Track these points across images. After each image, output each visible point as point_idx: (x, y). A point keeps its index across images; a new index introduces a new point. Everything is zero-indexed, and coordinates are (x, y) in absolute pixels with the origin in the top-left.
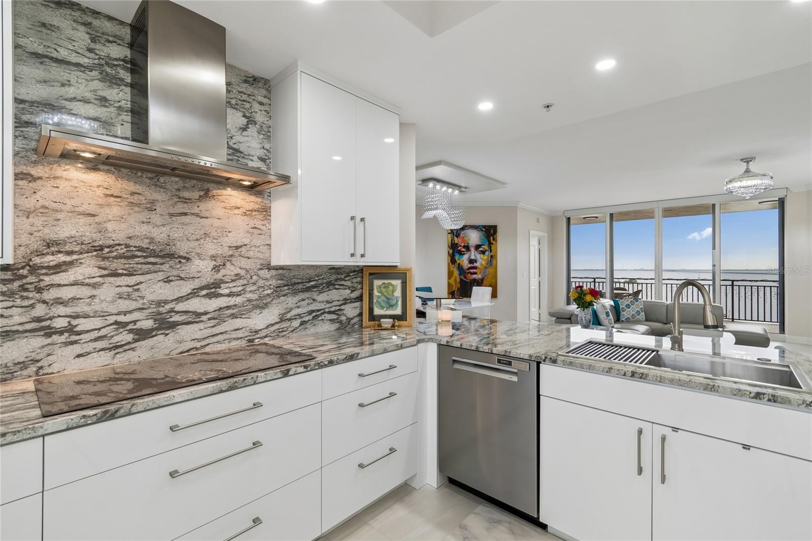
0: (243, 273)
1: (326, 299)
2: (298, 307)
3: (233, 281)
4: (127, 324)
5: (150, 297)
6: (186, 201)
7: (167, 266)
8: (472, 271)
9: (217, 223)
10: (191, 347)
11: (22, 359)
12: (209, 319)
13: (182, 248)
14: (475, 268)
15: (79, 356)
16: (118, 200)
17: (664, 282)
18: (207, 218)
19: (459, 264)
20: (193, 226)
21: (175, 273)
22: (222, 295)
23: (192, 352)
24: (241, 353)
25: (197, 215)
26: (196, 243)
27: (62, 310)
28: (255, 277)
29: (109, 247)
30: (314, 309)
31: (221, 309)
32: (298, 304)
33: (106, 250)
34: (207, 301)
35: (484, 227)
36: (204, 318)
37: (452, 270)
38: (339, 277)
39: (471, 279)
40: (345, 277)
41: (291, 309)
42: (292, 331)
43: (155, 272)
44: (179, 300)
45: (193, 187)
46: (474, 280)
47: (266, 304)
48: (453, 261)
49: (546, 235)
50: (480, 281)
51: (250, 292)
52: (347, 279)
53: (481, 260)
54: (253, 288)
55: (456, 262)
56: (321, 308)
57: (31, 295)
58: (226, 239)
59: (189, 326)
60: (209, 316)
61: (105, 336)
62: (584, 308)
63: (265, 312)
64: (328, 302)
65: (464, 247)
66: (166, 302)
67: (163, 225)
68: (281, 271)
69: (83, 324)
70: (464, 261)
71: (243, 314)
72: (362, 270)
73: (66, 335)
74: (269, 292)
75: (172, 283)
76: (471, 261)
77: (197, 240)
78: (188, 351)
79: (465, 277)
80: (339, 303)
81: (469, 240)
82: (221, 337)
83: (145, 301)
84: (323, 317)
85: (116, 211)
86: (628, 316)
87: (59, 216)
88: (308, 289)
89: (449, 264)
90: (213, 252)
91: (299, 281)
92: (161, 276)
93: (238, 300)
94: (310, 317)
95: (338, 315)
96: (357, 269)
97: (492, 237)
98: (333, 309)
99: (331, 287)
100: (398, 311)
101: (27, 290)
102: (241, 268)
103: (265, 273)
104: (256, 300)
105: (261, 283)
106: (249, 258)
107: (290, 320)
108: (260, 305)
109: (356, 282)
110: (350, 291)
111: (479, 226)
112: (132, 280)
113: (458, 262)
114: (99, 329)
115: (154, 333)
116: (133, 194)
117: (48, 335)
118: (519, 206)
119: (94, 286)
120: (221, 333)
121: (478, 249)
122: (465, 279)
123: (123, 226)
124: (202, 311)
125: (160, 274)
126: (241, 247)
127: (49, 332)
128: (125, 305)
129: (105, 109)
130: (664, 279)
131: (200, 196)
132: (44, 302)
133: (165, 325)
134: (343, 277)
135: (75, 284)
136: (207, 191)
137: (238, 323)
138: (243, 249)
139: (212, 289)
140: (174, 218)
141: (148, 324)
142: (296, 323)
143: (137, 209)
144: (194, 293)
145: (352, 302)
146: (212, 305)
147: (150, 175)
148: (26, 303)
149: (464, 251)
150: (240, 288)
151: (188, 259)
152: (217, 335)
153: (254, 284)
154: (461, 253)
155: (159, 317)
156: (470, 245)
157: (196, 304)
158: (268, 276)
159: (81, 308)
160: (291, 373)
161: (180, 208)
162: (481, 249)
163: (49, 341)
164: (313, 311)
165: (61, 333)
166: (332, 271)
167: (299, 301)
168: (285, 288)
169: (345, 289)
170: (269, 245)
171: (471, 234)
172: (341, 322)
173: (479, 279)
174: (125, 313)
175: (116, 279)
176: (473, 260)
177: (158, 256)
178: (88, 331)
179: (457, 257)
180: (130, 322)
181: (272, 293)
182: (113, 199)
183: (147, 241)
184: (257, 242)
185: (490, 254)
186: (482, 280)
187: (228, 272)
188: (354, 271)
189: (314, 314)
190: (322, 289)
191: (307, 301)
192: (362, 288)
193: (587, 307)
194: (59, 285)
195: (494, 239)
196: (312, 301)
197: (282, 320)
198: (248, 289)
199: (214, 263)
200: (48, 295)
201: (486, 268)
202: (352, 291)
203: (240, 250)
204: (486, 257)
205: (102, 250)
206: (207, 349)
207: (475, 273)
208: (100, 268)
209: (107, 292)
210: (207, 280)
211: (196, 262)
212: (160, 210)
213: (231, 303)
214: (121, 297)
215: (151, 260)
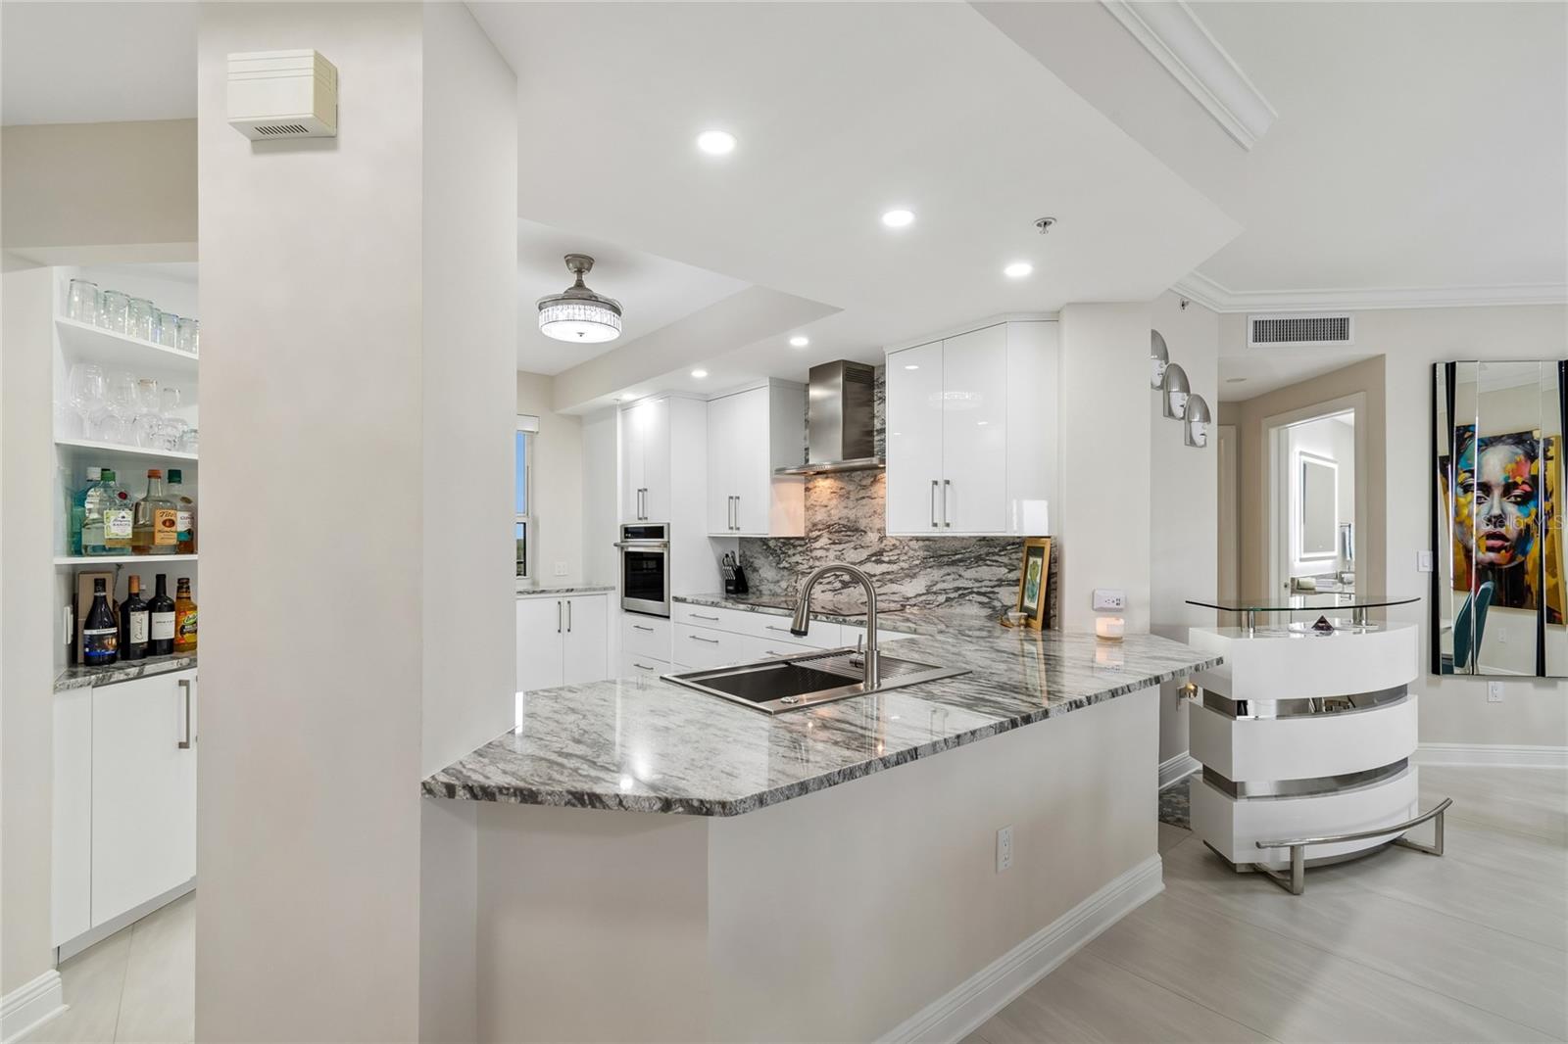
0: (898, 543)
2: (944, 581)
3: (891, 550)
5: (848, 559)
6: (864, 487)
7: (856, 537)
13: (862, 524)
15: (823, 592)
20: (867, 507)
21: (859, 542)
22: (884, 562)
28: (906, 548)
29: (833, 525)
30: (960, 586)
31: (884, 573)
32: (944, 578)
33: (832, 527)
38: (991, 550)
40: (1000, 551)
41: (937, 582)
42: (938, 606)
43: (851, 542)
44: (861, 563)
47: (915, 574)
51: (903, 561)
52: (1003, 553)
54: (906, 558)
56: (968, 586)
60: (877, 578)
61: (830, 582)
63: (915, 580)
64: (977, 581)
66: (855, 564)
67: (854, 508)
68: (927, 542)
71: (897, 581)
74: (918, 562)
75: (858, 550)
77: (870, 517)
80: (992, 584)
84: (970, 597)
85: (834, 502)
87: (817, 509)
88: (954, 563)
90: (879, 526)
91: (945, 553)
92: (852, 545)
93: (894, 567)
94: (956, 595)
95: (990, 598)
96: (1018, 540)
98: (983, 590)
99: (980, 563)
101: (808, 551)
102: (896, 539)
103: (913, 544)
104: (907, 569)
105: (911, 553)
107: (935, 593)
108: (910, 574)
109: (1017, 559)
110: (1007, 571)
112: (840, 547)
115: (849, 585)
116: (841, 488)
119: (827, 550)
123: (837, 511)
125: (853, 543)
131: (872, 482)
134: (996, 550)
135: (822, 548)
136: (876, 476)
137: (895, 587)
139: (877, 557)
140: (859, 502)
142: (942, 598)
143: (843, 498)
144: (868, 559)
145: (1009, 585)
148: (808, 558)
150: (896, 557)
151: (865, 532)
157: (871, 568)
158: (917, 547)
161: (862, 494)
164: (959, 589)
166: (983, 542)
167: (944, 576)
168: (932, 560)
169: (1001, 567)
172: (994, 608)
175: (835, 546)
177: (850, 531)
181: (920, 564)
183: (847, 520)
187: (888, 543)
188: (1013, 544)
189: (960, 592)
190: (970, 564)
191: (952, 576)
194: (817, 549)
196: (958, 577)
197: (928, 592)
202: (1010, 571)
205: (830, 527)
208: (829, 538)
209: (832, 554)
210: (875, 549)
211: (870, 534)
212: (852, 497)
213: (890, 570)
214: (838, 558)
215: (849, 533)
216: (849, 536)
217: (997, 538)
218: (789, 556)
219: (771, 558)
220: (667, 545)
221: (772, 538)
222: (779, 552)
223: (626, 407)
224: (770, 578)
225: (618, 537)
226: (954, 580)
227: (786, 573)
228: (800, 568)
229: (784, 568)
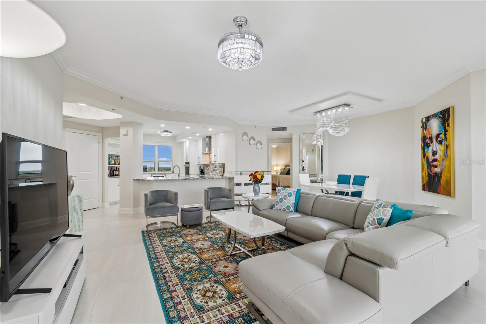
8: (434, 163)
37: (423, 162)
39: (434, 172)
50: (440, 175)
53: (439, 152)
55: (426, 155)
81: (432, 130)
122: (430, 172)
154: (428, 146)
156: (432, 136)
162: (439, 139)
171: (433, 124)
179: (426, 150)
185: (446, 143)
195: (448, 125)
201: (443, 160)
220: (189, 165)
223: (185, 141)
225: (184, 164)
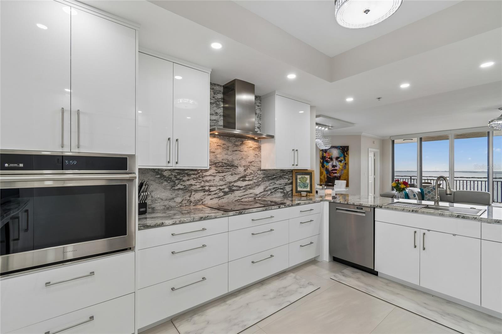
0: (252, 172)
1: (279, 183)
2: (270, 186)
3: (250, 175)
4: (222, 189)
5: (228, 180)
6: (237, 146)
7: (232, 169)
8: (334, 171)
9: (245, 153)
10: (238, 199)
11: (199, 199)
12: (243, 189)
13: (236, 163)
14: (336, 170)
15: (211, 199)
16: (220, 147)
17: (455, 179)
18: (242, 151)
19: (326, 168)
20: (239, 155)
21: (234, 172)
22: (247, 180)
23: (238, 201)
24: (252, 203)
25: (240, 151)
26: (239, 161)
27: (207, 184)
28: (256, 174)
29: (217, 163)
30: (275, 187)
31: (246, 185)
33: (217, 164)
34: (242, 182)
35: (341, 147)
36: (242, 189)
37: (322, 171)
39: (333, 176)
41: (268, 187)
42: (268, 196)
43: (229, 172)
44: (235, 182)
45: (239, 140)
46: (335, 177)
47: (259, 184)
48: (323, 166)
49: (378, 151)
50: (339, 177)
51: (255, 179)
52: (287, 175)
53: (339, 166)
54: (256, 178)
55: (325, 166)
56: (277, 187)
57: (201, 179)
58: (248, 159)
59: (238, 191)
61: (217, 193)
62: (400, 191)
63: (259, 187)
64: (280, 184)
65: (329, 158)
66: (232, 182)
67: (231, 155)
68: (264, 171)
69: (212, 189)
70: (329, 166)
71: (253, 188)
72: (292, 171)
73: (208, 192)
74: (260, 179)
75: (233, 176)
76: (333, 166)
77: (240, 160)
78: (237, 200)
79: (330, 175)
80: (284, 185)
81: (332, 154)
82: (246, 196)
83: (226, 182)
84: (278, 190)
85: (219, 151)
86: (429, 198)
88: (273, 179)
89: (320, 168)
90: (244, 164)
91: (270, 175)
92: (230, 173)
93: (251, 182)
94: (274, 190)
95: (283, 190)
96: (290, 171)
97: (346, 153)
98: (281, 188)
99: (281, 178)
100: (308, 189)
101: (200, 177)
102: (252, 170)
103: (259, 172)
104: (257, 183)
105: (258, 176)
106: (254, 166)
107: (267, 191)
109: (290, 176)
111: (338, 147)
112: (223, 174)
113: (326, 167)
114: (215, 191)
115: (228, 193)
116: (223, 144)
117: (204, 192)
118: (362, 135)
119: (214, 176)
120: (246, 195)
121: (338, 159)
122: (329, 176)
123: (221, 156)
124: (241, 186)
125: (230, 172)
126: (252, 162)
127: (205, 191)
128: (222, 183)
129: (217, 116)
130: (455, 177)
131: (241, 144)
132: (204, 181)
133: (231, 191)
134: (285, 174)
135: (210, 175)
136: (243, 141)
137: (251, 191)
138: (253, 163)
139: (243, 178)
140: (234, 152)
141: (227, 190)
142: (269, 192)
143: (224, 150)
144: (239, 180)
145: (288, 185)
146: (244, 184)
147: (228, 137)
148: (200, 181)
149: (329, 161)
150: (252, 178)
151: (237, 167)
152: (245, 195)
153: (256, 176)
154: (328, 162)
155: (229, 187)
156: (333, 157)
157: (240, 184)
158: (260, 173)
159: (211, 183)
160: (281, 207)
161: (236, 148)
162: (339, 159)
163: (204, 194)
164: (275, 188)
165: (207, 191)
166: (281, 171)
167: (270, 184)
168: (266, 178)
169: (286, 179)
170: (260, 161)
171: (333, 151)
172: (284, 193)
173: (338, 176)
174: (222, 186)
175: (219, 174)
176: (335, 165)
177: (229, 166)
178: (213, 191)
179: (325, 164)
180: (223, 189)
181: (261, 180)
182: (219, 147)
183: (227, 161)
184: (257, 160)
185: (345, 162)
186: (340, 177)
187: (248, 172)
188: (289, 172)
189: (275, 189)
190: (278, 179)
191: (273, 184)
192: (292, 179)
193: (401, 191)
194: (207, 176)
195: (347, 154)
196: (274, 184)
197: (264, 191)
198: (254, 178)
199: (244, 168)
200: (205, 179)
201: (342, 170)
202: (289, 180)
203: (252, 163)
204: (342, 164)
205: (216, 164)
206: (242, 200)
207: (336, 173)
208: (216, 170)
209: (217, 178)
210: (242, 174)
211: (240, 168)
212: (230, 149)
213: (249, 183)
214: (221, 180)
215: (228, 167)
216: (228, 169)
217: (285, 170)
218: (184, 181)
219: (165, 183)
221: (166, 170)
222: (173, 179)
224: (164, 198)
226: (273, 185)
227: (180, 192)
228: (194, 188)
229: (179, 189)
